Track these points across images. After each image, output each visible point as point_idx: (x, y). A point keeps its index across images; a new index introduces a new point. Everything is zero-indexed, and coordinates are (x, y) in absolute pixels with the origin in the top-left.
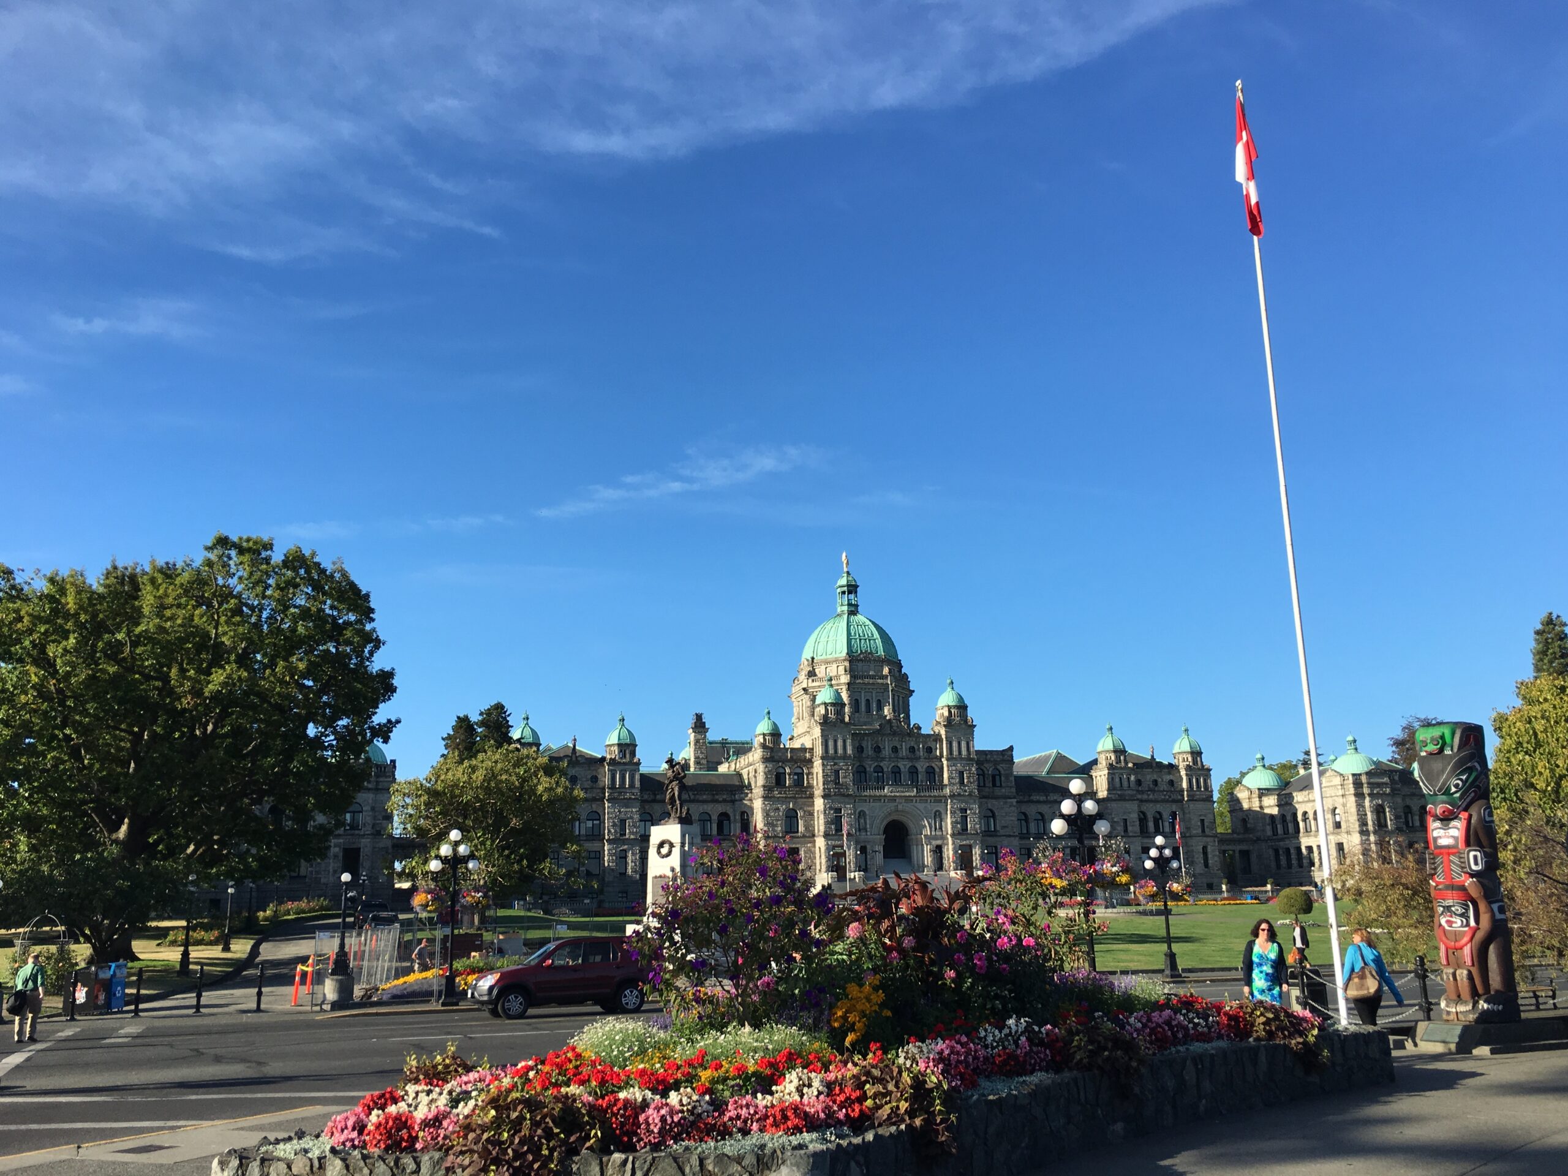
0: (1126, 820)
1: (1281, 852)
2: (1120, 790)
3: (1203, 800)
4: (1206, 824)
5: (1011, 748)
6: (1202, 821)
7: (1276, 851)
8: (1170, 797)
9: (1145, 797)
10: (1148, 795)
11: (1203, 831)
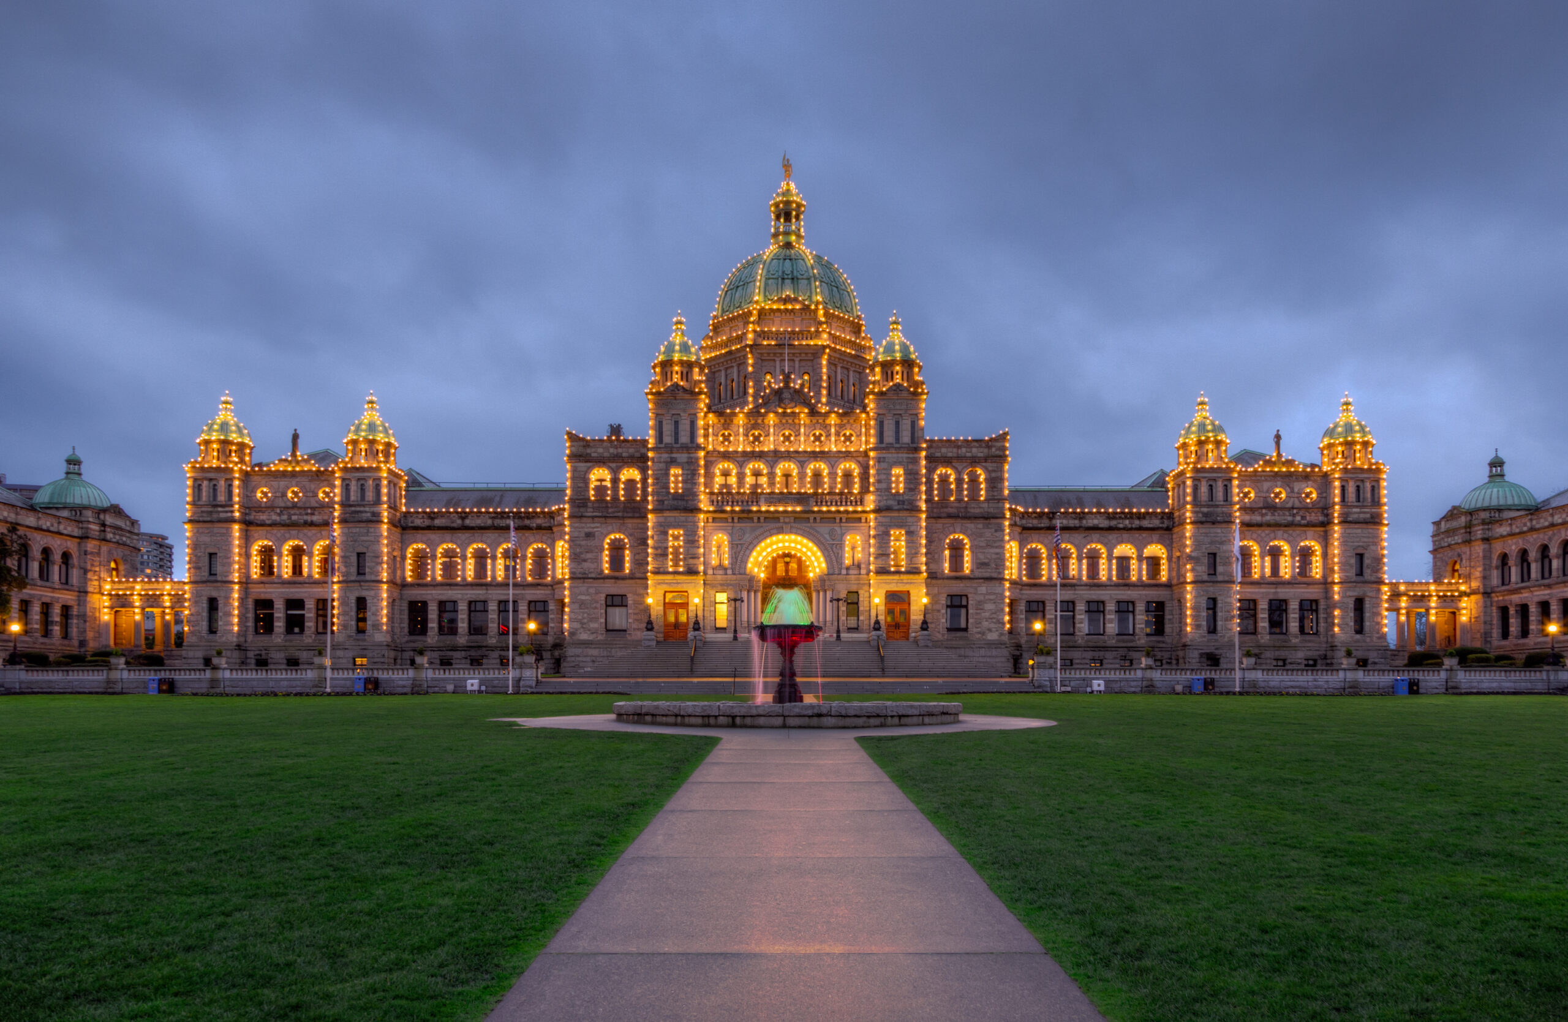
0: (1215, 555)
1: (1512, 611)
2: (1209, 506)
3: (1366, 522)
4: (1367, 561)
5: (1003, 437)
6: (1361, 556)
7: (1504, 611)
8: (1303, 518)
9: (1257, 518)
10: (1263, 515)
11: (1360, 573)
